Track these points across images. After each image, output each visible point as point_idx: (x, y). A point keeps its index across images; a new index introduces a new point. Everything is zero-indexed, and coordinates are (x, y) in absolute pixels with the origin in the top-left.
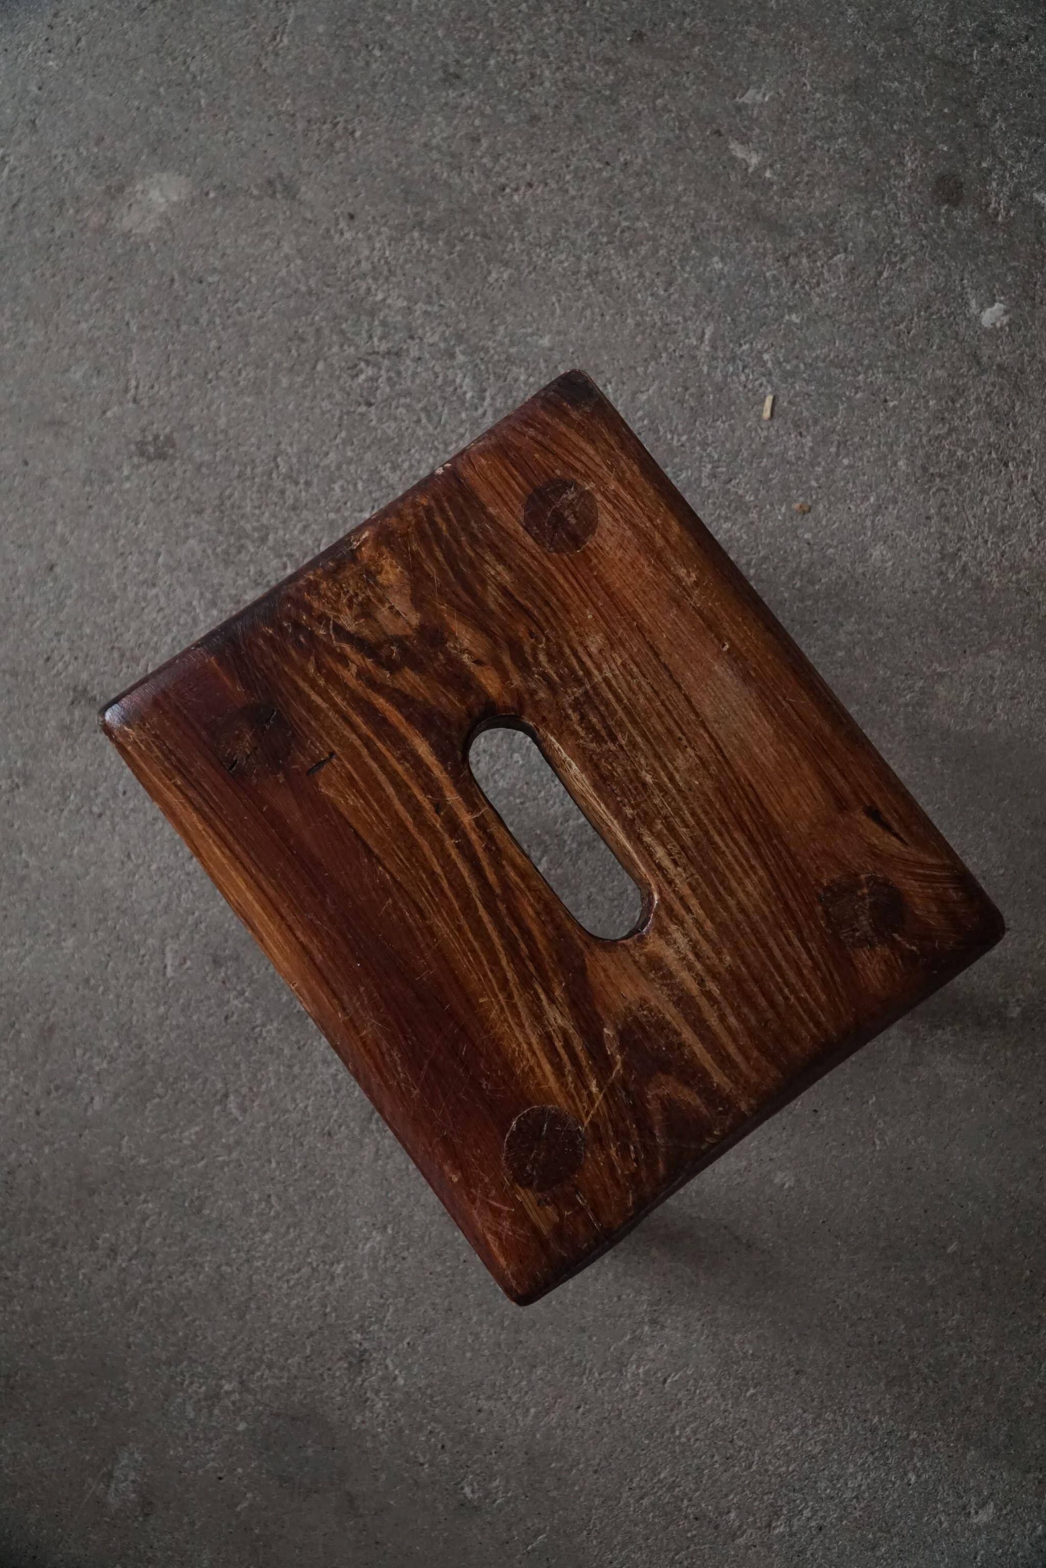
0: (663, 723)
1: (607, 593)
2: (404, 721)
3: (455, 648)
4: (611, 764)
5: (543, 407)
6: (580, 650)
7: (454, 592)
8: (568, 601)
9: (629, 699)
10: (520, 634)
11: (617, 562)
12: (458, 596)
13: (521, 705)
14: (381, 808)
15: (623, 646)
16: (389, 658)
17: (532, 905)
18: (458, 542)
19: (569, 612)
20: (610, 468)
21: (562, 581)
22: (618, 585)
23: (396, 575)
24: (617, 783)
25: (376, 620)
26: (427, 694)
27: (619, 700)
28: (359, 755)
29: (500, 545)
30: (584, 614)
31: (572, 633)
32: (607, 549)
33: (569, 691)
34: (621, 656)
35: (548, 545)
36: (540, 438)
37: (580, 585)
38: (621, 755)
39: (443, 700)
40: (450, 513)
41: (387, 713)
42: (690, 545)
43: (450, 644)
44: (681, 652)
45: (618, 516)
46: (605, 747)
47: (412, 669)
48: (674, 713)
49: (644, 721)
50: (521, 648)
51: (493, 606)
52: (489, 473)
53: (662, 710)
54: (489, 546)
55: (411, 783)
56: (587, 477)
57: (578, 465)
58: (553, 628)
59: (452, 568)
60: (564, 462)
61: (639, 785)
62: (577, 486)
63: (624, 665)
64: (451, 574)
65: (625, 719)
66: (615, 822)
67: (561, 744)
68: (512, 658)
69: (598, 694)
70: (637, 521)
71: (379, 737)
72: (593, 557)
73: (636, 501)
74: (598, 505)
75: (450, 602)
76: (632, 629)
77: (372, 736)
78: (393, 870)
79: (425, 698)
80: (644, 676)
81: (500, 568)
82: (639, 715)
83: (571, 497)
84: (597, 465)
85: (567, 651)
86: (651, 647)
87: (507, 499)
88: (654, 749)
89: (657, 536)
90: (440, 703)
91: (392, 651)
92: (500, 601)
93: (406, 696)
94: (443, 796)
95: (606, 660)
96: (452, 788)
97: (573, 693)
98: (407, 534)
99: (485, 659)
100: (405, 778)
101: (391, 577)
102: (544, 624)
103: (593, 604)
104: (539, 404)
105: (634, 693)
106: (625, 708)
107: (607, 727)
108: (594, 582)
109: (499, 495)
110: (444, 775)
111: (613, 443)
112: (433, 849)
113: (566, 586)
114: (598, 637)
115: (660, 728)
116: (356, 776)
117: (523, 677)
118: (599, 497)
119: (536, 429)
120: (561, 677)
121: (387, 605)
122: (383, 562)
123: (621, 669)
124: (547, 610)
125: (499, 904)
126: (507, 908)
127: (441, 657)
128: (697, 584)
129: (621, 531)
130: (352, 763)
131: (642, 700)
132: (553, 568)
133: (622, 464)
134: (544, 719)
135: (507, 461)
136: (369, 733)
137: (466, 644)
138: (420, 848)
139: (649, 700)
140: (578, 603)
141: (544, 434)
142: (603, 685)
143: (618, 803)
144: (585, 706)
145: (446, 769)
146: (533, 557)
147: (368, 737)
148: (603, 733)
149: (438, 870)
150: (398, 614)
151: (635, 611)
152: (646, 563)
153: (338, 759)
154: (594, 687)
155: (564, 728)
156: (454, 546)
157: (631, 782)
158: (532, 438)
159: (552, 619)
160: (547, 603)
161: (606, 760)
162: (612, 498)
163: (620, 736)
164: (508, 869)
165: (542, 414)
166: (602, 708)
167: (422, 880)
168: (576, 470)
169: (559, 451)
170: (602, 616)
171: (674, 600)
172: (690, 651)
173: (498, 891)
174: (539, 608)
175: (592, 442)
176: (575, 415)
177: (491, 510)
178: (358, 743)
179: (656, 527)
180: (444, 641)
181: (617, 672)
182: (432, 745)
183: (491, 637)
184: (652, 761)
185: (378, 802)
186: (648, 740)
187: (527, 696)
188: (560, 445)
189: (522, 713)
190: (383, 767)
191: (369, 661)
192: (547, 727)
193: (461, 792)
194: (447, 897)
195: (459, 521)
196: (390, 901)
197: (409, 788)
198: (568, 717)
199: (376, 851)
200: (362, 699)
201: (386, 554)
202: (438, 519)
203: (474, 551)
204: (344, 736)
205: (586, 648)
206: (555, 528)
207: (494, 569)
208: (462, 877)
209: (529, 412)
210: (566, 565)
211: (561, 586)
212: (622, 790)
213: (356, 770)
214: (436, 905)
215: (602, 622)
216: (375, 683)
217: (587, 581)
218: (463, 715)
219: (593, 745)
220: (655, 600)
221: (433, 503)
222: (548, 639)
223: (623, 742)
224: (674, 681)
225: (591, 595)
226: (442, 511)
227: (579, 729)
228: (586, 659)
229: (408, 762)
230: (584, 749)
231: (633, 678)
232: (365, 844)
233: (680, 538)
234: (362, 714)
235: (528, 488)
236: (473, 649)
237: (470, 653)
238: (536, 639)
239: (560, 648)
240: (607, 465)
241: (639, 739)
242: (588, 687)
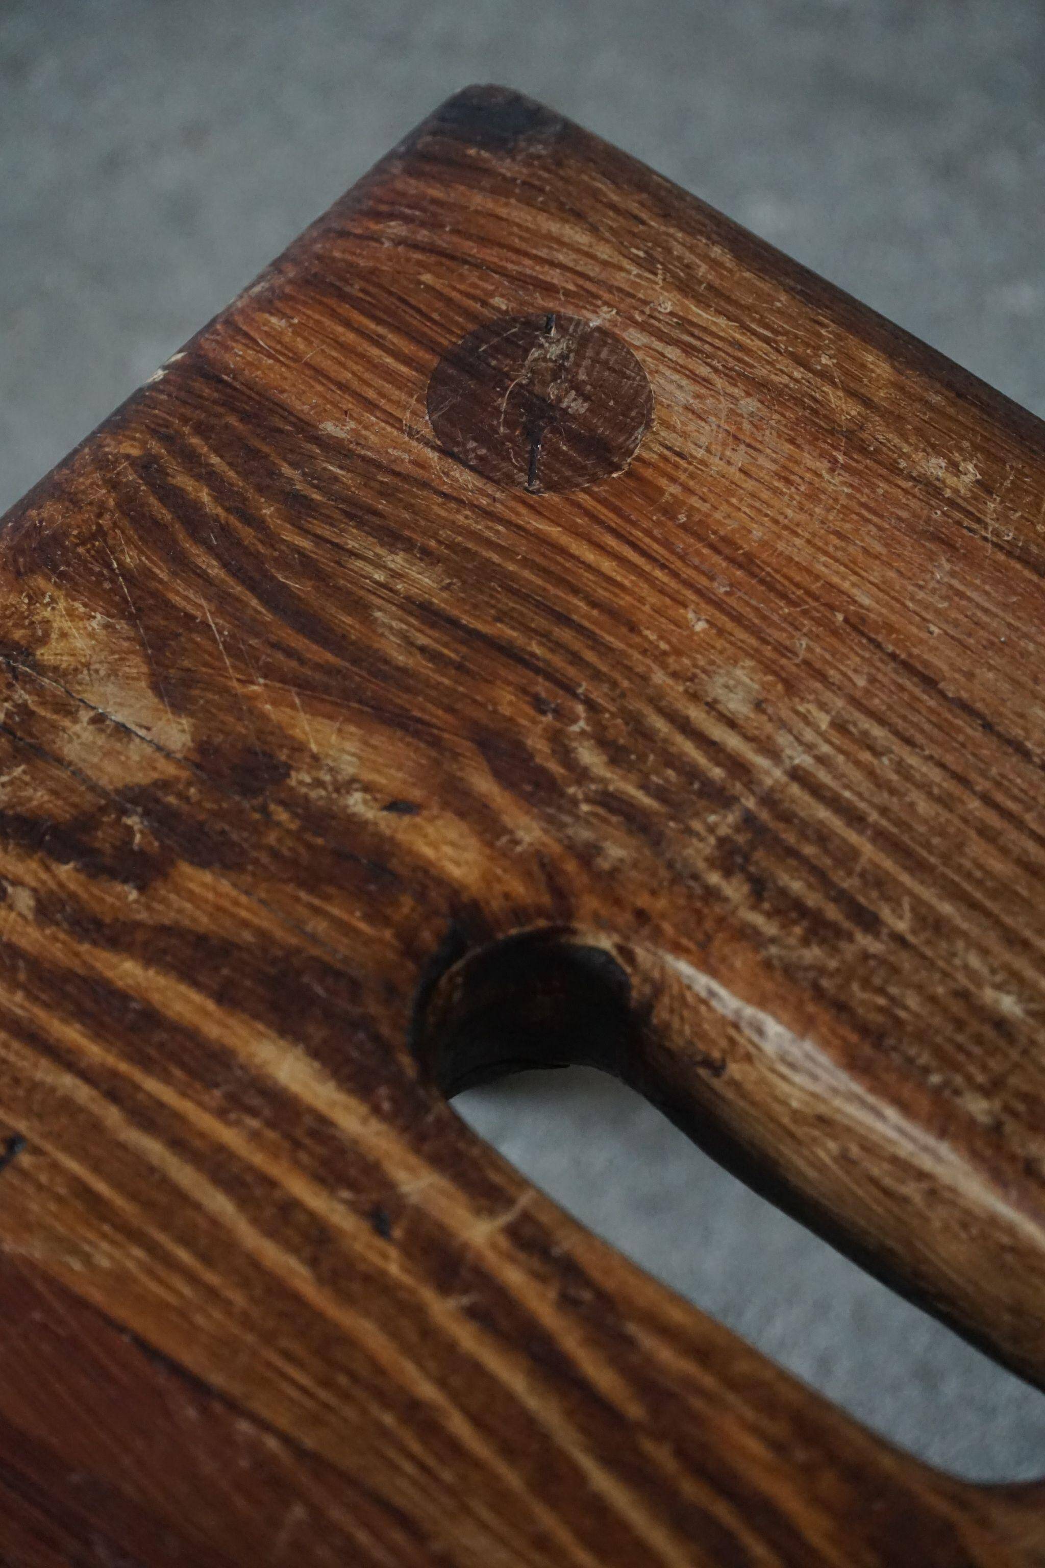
0: (1004, 851)
1: (731, 560)
2: (211, 1005)
3: (318, 783)
4: (881, 991)
5: (410, 172)
6: (696, 714)
7: (276, 646)
8: (625, 601)
9: (884, 811)
10: (506, 711)
11: (738, 477)
12: (290, 653)
13: (559, 893)
14: (206, 1259)
15: (822, 677)
16: (124, 846)
17: (754, 1430)
18: (259, 524)
19: (633, 628)
20: (648, 264)
21: (590, 556)
22: (757, 533)
23: (92, 635)
24: (921, 1037)
25: (59, 761)
26: (265, 921)
27: (855, 819)
28: (96, 1126)
29: (382, 505)
30: (687, 626)
31: (659, 677)
32: (700, 453)
33: (697, 825)
34: (823, 706)
35: (522, 477)
36: (423, 235)
37: (643, 553)
38: (906, 962)
39: (320, 926)
40: (215, 460)
41: (156, 998)
42: (936, 399)
43: (300, 778)
44: (996, 661)
45: (704, 371)
46: (849, 951)
47: (203, 864)
48: (1029, 817)
49: (946, 858)
50: (519, 745)
51: (401, 659)
52: (301, 345)
53: (993, 820)
54: (350, 516)
55: (276, 1170)
56: (587, 298)
57: (554, 277)
58: (597, 676)
59: (253, 587)
60: (511, 278)
61: (989, 1032)
62: (562, 324)
63: (840, 726)
64: (254, 602)
65: (888, 864)
66: (944, 1148)
67: (713, 972)
68: (498, 775)
69: (787, 817)
70: (762, 371)
71: (146, 1064)
72: (663, 482)
73: (744, 327)
74: (639, 356)
75: (268, 672)
76: (835, 633)
77: (124, 1067)
78: (283, 1421)
79: (261, 933)
80: (908, 742)
81: (397, 561)
82: (928, 846)
83: (554, 351)
84: (605, 264)
85: (660, 725)
86: (907, 667)
87: (371, 394)
88: (998, 923)
89: (835, 398)
90: (314, 938)
91: (129, 830)
92: (422, 640)
93: (201, 940)
94: (388, 1185)
95: (783, 724)
96: (413, 1160)
97: (711, 829)
98: (101, 532)
99: (416, 794)
100: (258, 1159)
101: (80, 643)
102: (572, 671)
103: (699, 592)
104: (397, 168)
105: (893, 791)
106: (880, 837)
107: (842, 898)
108: (683, 542)
109: (343, 387)
110: (375, 1125)
111: (634, 207)
112: (394, 1335)
113: (607, 566)
114: (739, 673)
115: (999, 866)
116: (101, 1187)
117: (550, 820)
118: (634, 337)
119: (407, 220)
120: (660, 794)
121: (85, 716)
122: (47, 613)
123: (837, 739)
124: (565, 635)
125: (648, 1446)
126: (680, 1453)
127: (282, 815)
128: (986, 487)
129: (725, 405)
130: (83, 1155)
131: (924, 806)
132: (554, 531)
133: (678, 250)
134: (641, 916)
135: (345, 309)
136: (111, 1060)
137: (349, 767)
138: (347, 1341)
139: (945, 801)
140: (653, 599)
141: (436, 225)
142: (795, 789)
143: (937, 1091)
144: (759, 855)
145: (376, 1110)
146: (488, 514)
147: (114, 1074)
148: (832, 912)
149: (427, 1391)
150: (122, 731)
151: (830, 586)
152: (822, 466)
153: (37, 1151)
154: (769, 800)
155: (709, 925)
156: (247, 534)
157: (960, 1025)
158: (399, 242)
159: (590, 656)
160: (564, 619)
161: (866, 984)
162: (676, 333)
163: (886, 913)
164: (648, 1341)
165: (413, 186)
166: (809, 850)
167: (384, 1432)
168: (549, 289)
169: (490, 255)
170: (738, 619)
171: (936, 538)
172: (1024, 654)
173: (635, 1411)
174: (544, 636)
175: (578, 216)
176: (507, 167)
177: (329, 427)
178: (83, 1093)
179: (824, 374)
180: (280, 772)
181: (825, 748)
182: (315, 1053)
183: (417, 734)
184: (1007, 956)
185: (186, 1241)
186: (974, 905)
187: (571, 866)
188: (484, 241)
189: (569, 914)
190: (177, 1144)
191: (65, 870)
192: (657, 935)
193: (437, 1161)
194: (477, 1464)
195: (245, 475)
196: (298, 1512)
197: (271, 1183)
198: (712, 894)
199: (217, 1379)
200: (69, 976)
201: (50, 590)
202: (184, 481)
203: (305, 532)
204: (35, 1086)
205: (711, 706)
206: (532, 435)
207: (379, 565)
208: (510, 1398)
209: (378, 191)
210: (587, 513)
211: (589, 567)
212: (938, 1052)
213: (96, 1168)
214: (450, 1490)
215: (741, 634)
216: (98, 924)
217: (666, 544)
218: (391, 956)
219: (813, 954)
220: (878, 548)
221: (155, 446)
222: (591, 706)
223: (902, 926)
224: (1009, 742)
225: (688, 573)
226: (191, 459)
227: (757, 919)
228: (718, 732)
229: (254, 1112)
230: (789, 971)
231: (877, 754)
232: (176, 1369)
233: (901, 389)
234: (80, 1014)
235: (425, 356)
236: (368, 776)
237: (367, 788)
238: (558, 713)
239: (635, 722)
240: (635, 260)
241: (946, 908)
242: (750, 803)
